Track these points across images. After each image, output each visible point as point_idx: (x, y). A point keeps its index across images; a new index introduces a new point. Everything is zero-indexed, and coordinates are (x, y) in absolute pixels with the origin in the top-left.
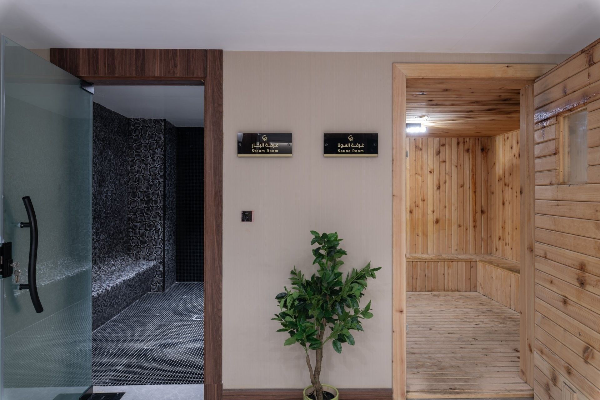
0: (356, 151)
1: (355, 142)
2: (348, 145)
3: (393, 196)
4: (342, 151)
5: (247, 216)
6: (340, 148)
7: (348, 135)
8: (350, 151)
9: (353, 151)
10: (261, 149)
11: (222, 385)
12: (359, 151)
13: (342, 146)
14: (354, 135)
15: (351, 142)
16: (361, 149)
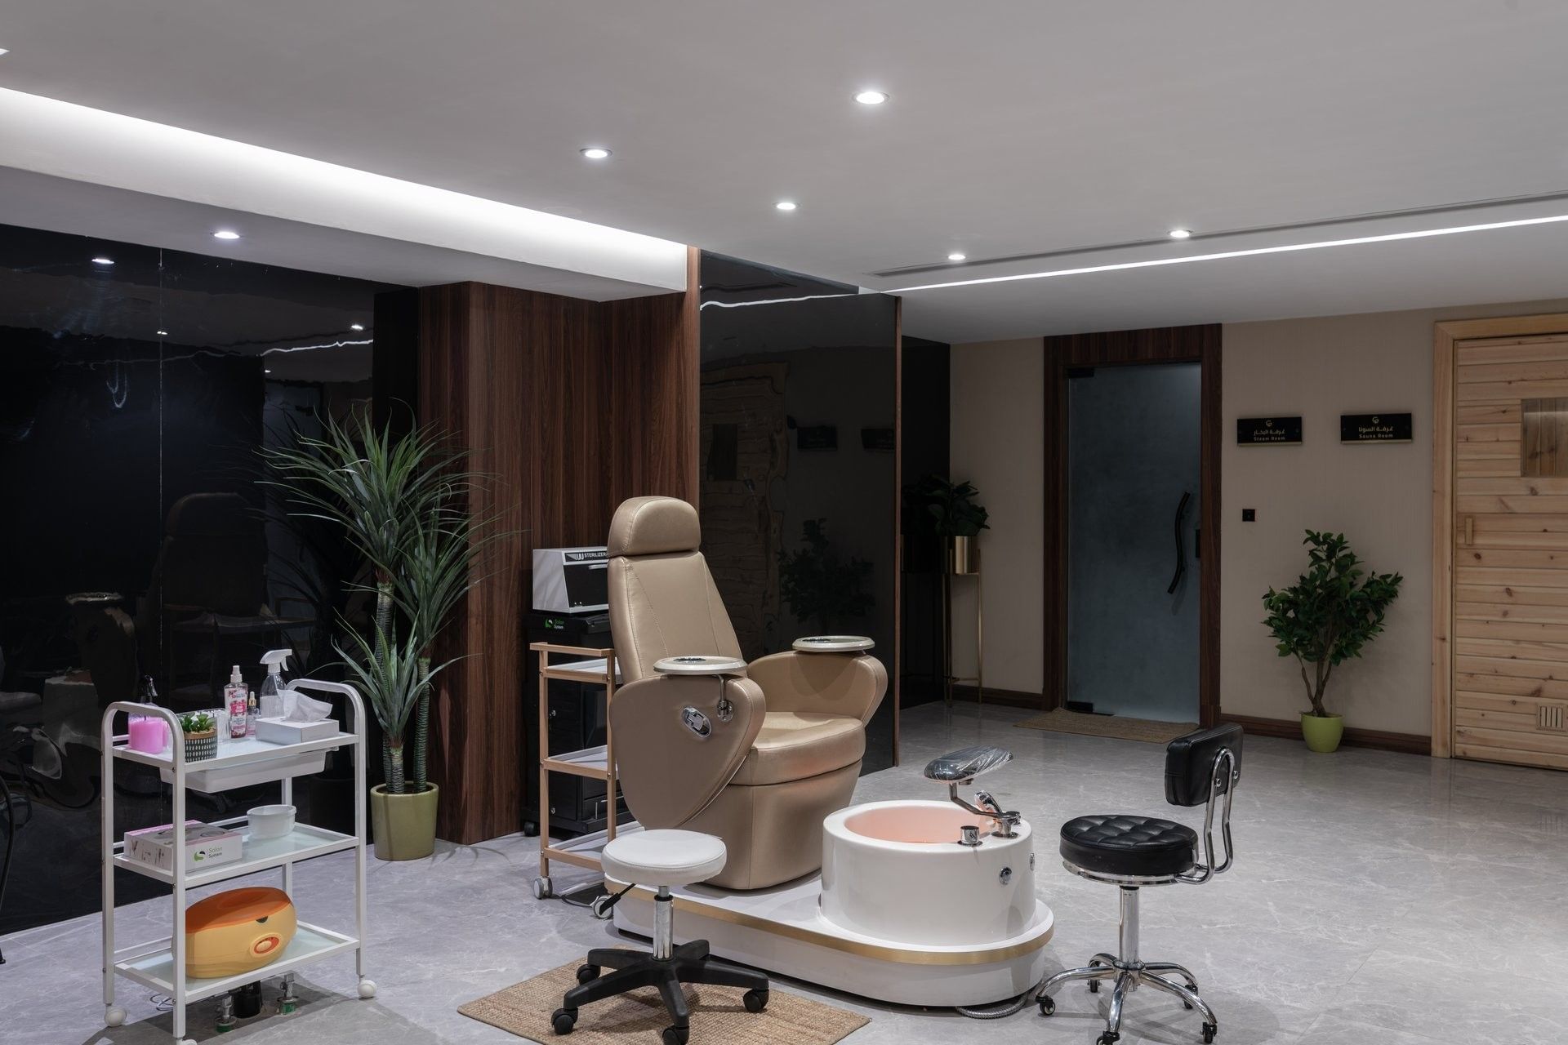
0: (1383, 436)
1: (1381, 425)
2: (1373, 429)
3: (1434, 491)
4: (1364, 437)
5: (1249, 515)
6: (1362, 433)
7: (1372, 416)
8: (1374, 436)
9: (1379, 436)
10: (1266, 436)
11: (1219, 709)
12: (1387, 436)
13: (1364, 430)
14: (1380, 416)
15: (1376, 426)
16: (1389, 433)
